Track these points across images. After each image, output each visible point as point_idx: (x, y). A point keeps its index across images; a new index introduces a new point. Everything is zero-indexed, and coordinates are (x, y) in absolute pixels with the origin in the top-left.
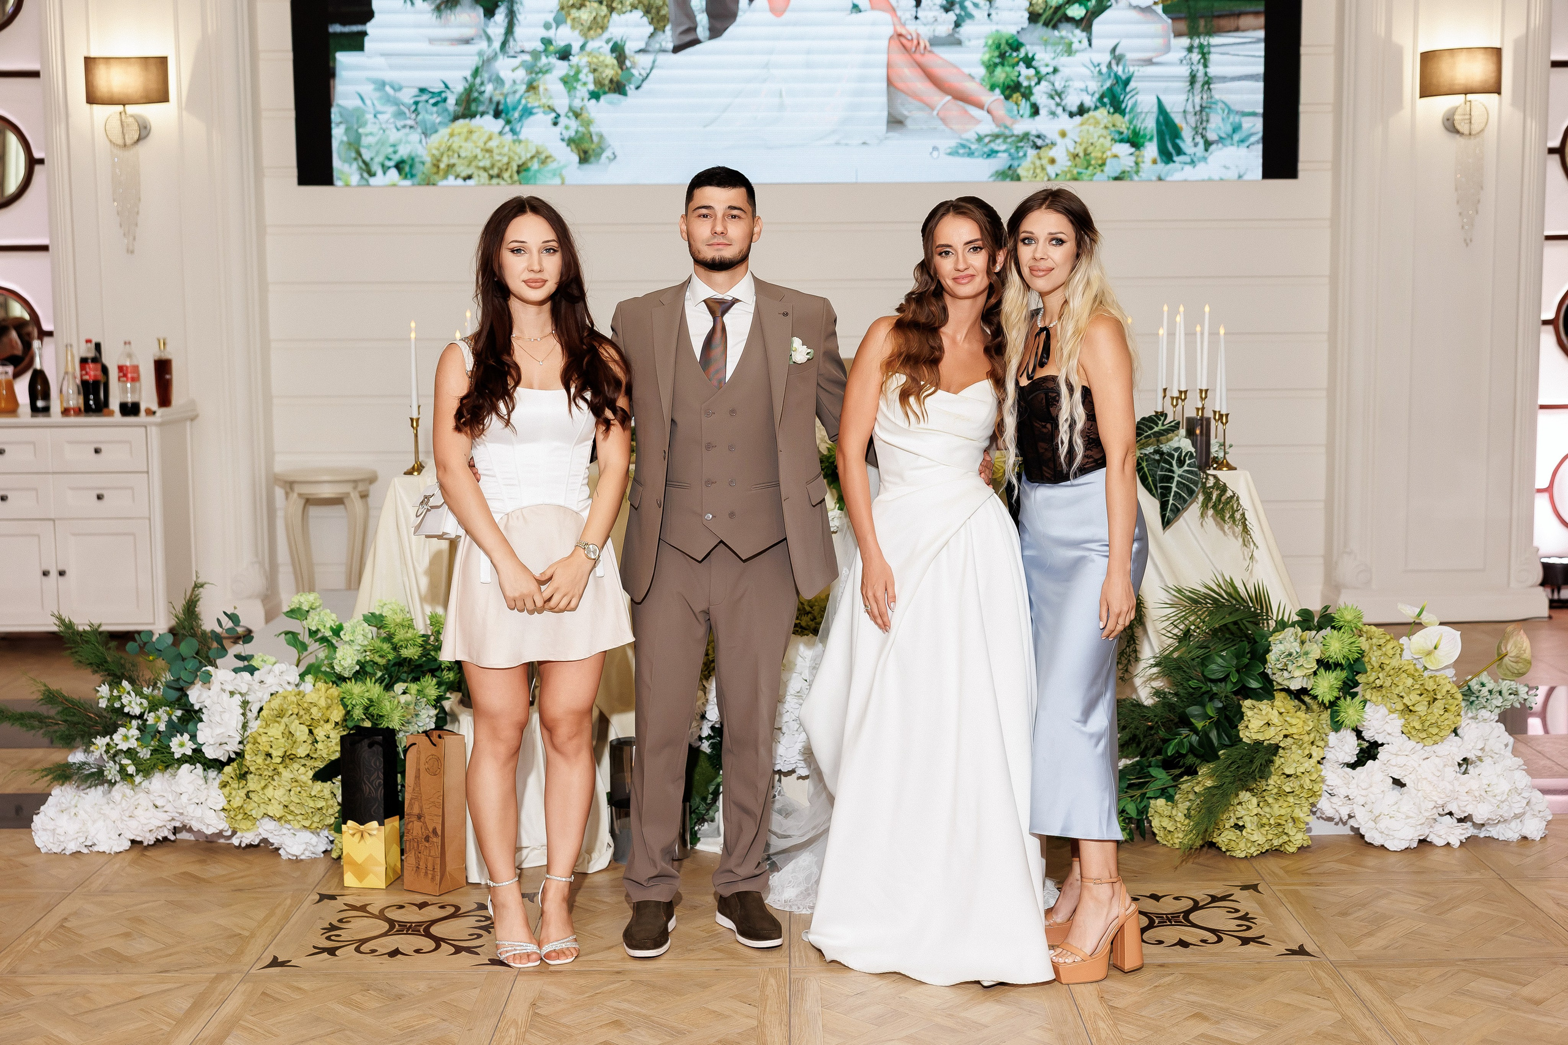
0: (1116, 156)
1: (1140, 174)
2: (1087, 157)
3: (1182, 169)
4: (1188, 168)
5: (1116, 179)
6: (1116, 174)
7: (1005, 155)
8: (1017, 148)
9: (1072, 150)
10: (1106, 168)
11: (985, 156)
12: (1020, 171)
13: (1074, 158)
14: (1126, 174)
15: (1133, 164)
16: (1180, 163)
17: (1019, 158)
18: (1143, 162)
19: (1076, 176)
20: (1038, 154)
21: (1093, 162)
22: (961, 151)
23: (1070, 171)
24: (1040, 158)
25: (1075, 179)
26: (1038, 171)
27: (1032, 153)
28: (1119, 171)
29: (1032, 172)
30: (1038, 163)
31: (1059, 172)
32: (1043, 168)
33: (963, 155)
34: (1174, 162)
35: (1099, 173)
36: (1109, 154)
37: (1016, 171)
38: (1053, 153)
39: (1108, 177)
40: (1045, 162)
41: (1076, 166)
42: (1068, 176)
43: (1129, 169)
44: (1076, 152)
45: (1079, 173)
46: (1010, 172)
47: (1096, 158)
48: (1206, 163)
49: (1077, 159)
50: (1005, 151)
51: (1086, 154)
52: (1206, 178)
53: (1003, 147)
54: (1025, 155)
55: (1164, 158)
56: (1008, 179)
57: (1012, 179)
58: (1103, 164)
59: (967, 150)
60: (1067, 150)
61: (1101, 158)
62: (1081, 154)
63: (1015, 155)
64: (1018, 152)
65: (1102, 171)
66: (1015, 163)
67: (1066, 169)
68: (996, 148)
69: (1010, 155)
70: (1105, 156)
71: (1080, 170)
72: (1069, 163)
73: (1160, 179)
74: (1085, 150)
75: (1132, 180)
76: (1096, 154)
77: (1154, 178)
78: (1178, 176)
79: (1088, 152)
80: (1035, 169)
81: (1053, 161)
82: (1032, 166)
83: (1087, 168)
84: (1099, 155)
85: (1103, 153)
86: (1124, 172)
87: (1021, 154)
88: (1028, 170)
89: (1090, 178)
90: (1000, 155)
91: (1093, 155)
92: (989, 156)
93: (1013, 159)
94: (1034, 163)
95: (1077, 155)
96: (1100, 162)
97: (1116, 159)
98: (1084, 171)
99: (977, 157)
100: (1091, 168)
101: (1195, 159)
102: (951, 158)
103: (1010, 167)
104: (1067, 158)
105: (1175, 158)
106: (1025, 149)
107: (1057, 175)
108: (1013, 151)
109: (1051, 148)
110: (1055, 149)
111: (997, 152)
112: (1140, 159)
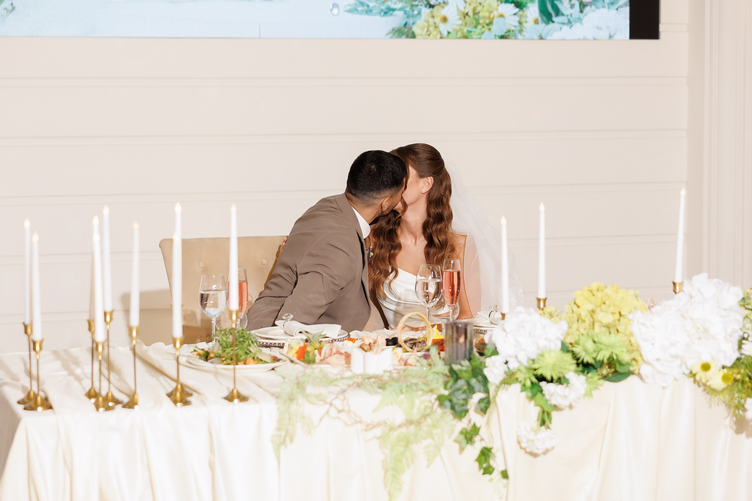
0: (502, 16)
1: (524, 33)
2: (476, 16)
3: (561, 29)
4: (565, 28)
5: (502, 37)
6: (502, 33)
7: (401, 13)
8: (412, 6)
9: (462, 10)
10: (494, 27)
11: (382, 14)
12: (415, 29)
13: (464, 17)
14: (511, 33)
15: (517, 24)
16: (559, 23)
17: (413, 16)
18: (526, 22)
19: (466, 34)
20: (431, 12)
21: (481, 21)
22: (360, 9)
23: (461, 30)
24: (433, 17)
25: (466, 37)
26: (431, 29)
27: (426, 11)
28: (505, 30)
29: (426, 30)
30: (431, 21)
31: (450, 30)
32: (436, 27)
33: (361, 13)
34: (553, 22)
35: (487, 31)
36: (495, 13)
37: (411, 28)
38: (444, 12)
39: (495, 36)
40: (438, 20)
41: (466, 24)
42: (459, 34)
43: (514, 28)
44: (466, 12)
45: (469, 32)
46: (406, 30)
47: (484, 17)
48: (582, 24)
49: (467, 17)
50: (400, 9)
51: (475, 13)
52: (581, 37)
53: (399, 5)
54: (419, 13)
55: (545, 18)
56: (404, 37)
57: (407, 37)
58: (491, 23)
59: (366, 8)
60: (458, 10)
61: (489, 18)
62: (471, 14)
63: (411, 13)
64: (413, 11)
65: (490, 29)
66: (411, 21)
67: (457, 28)
68: (393, 6)
69: (405, 13)
70: (492, 16)
71: (470, 29)
72: (460, 22)
73: (541, 38)
74: (474, 10)
75: (516, 38)
76: (484, 13)
77: (536, 37)
78: (557, 35)
79: (477, 11)
80: (429, 26)
81: (445, 20)
82: (426, 24)
83: (476, 27)
84: (487, 14)
85: (491, 12)
86: (509, 31)
87: (416, 12)
88: (422, 29)
89: (479, 36)
90: (396, 13)
91: (481, 14)
92: (386, 13)
93: (408, 17)
94: (428, 22)
95: (467, 14)
96: (488, 21)
97: (502, 18)
98: (474, 30)
99: (375, 15)
100: (479, 27)
101: (572, 20)
102: (350, 15)
103: (406, 24)
104: (458, 17)
105: (554, 19)
106: (419, 7)
107: (449, 33)
108: (408, 9)
109: (443, 7)
110: (446, 8)
111: (394, 10)
112: (523, 20)
